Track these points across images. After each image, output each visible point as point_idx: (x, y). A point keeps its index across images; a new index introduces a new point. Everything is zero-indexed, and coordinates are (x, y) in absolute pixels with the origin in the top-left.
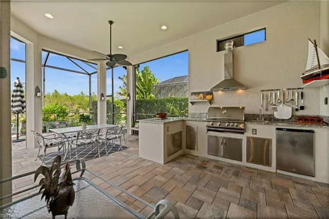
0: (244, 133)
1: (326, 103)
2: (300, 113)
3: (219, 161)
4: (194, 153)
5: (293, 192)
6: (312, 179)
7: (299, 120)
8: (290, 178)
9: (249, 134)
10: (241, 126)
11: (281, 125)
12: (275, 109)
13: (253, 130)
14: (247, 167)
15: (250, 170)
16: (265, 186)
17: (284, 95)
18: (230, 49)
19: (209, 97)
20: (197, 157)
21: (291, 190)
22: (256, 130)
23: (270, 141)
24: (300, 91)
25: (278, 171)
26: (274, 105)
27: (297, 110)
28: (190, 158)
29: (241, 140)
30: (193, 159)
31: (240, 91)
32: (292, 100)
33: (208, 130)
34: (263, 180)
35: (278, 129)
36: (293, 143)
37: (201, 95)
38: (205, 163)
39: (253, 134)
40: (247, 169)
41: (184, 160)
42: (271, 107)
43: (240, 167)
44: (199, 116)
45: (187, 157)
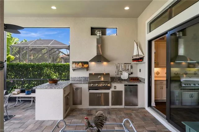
0: (110, 89)
1: (140, 72)
2: (131, 76)
3: (97, 108)
4: (80, 107)
5: (133, 114)
6: (137, 107)
7: (132, 79)
8: (130, 109)
9: (112, 89)
10: (109, 85)
11: (127, 83)
12: (121, 74)
13: (114, 86)
14: (112, 108)
15: (114, 110)
16: (123, 115)
17: (125, 67)
18: (100, 36)
19: (86, 66)
20: (82, 109)
21: (132, 114)
22: (116, 86)
23: (121, 92)
24: (131, 65)
25: (126, 107)
26: (121, 72)
27: (130, 74)
28: (78, 111)
29: (109, 93)
30: (81, 111)
31: (105, 63)
32: (128, 69)
33: (89, 89)
34: (121, 113)
35: (125, 85)
36: (131, 91)
37: (80, 64)
38: (89, 111)
39: (114, 89)
40: (112, 109)
41: (75, 114)
42: (120, 73)
43: (108, 109)
44: (78, 79)
45: (76, 111)
